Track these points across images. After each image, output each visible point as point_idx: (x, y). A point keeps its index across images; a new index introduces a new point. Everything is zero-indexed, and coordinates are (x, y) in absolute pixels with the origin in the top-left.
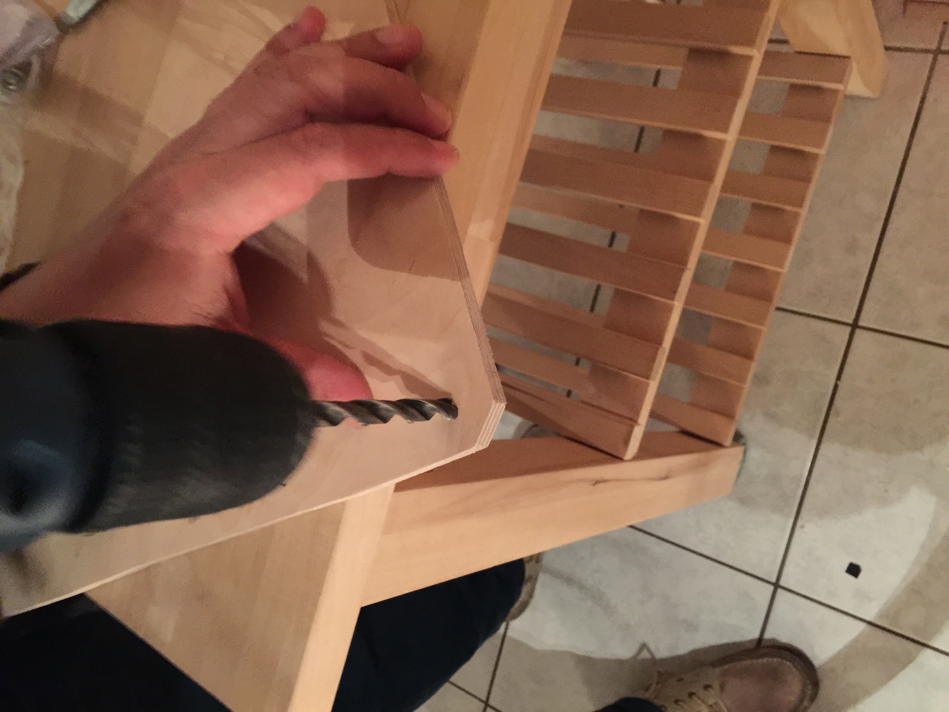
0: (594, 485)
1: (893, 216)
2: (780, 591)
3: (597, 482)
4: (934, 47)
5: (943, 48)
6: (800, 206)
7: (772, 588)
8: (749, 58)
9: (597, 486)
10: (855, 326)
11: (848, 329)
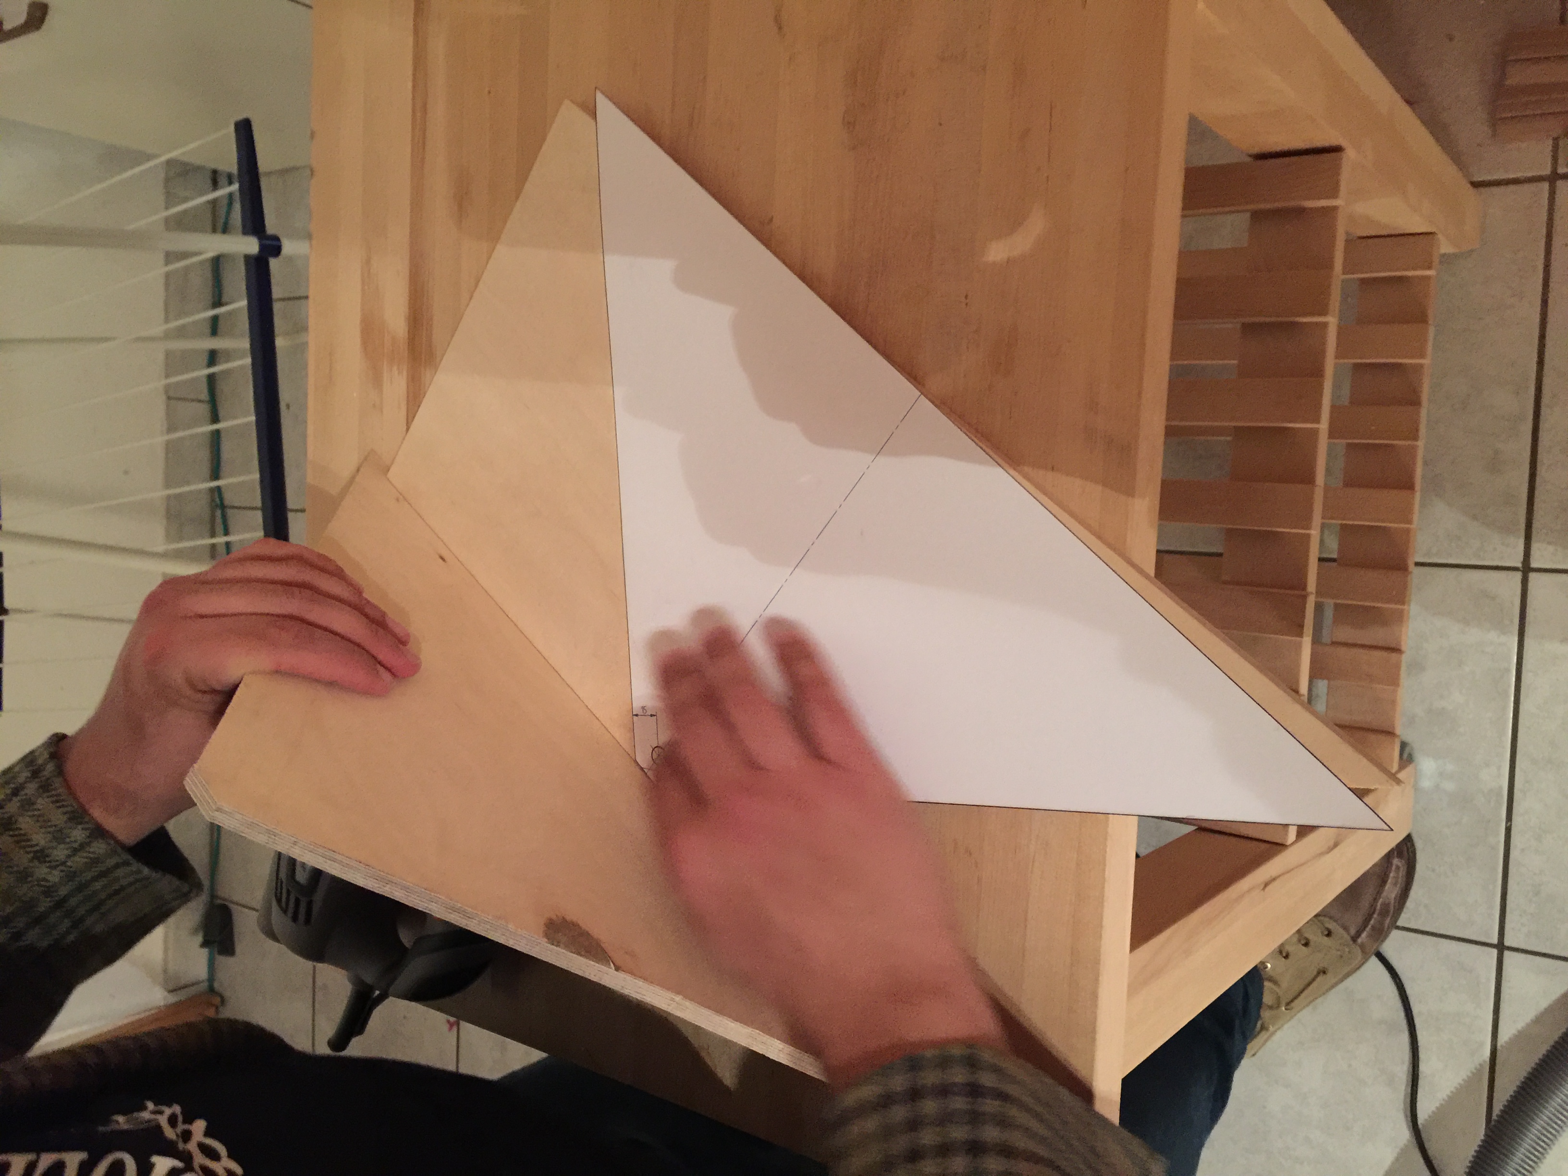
0: (1264, 889)
1: (1544, 410)
2: (1507, 953)
3: (1266, 885)
4: (1547, 171)
5: (1561, 170)
6: (1416, 438)
7: (1495, 952)
8: (1325, 325)
9: (1267, 889)
10: (1526, 569)
11: (1518, 576)
